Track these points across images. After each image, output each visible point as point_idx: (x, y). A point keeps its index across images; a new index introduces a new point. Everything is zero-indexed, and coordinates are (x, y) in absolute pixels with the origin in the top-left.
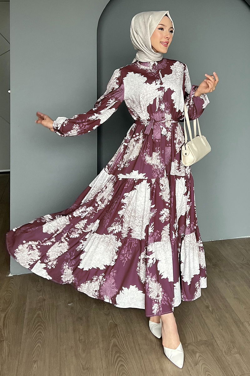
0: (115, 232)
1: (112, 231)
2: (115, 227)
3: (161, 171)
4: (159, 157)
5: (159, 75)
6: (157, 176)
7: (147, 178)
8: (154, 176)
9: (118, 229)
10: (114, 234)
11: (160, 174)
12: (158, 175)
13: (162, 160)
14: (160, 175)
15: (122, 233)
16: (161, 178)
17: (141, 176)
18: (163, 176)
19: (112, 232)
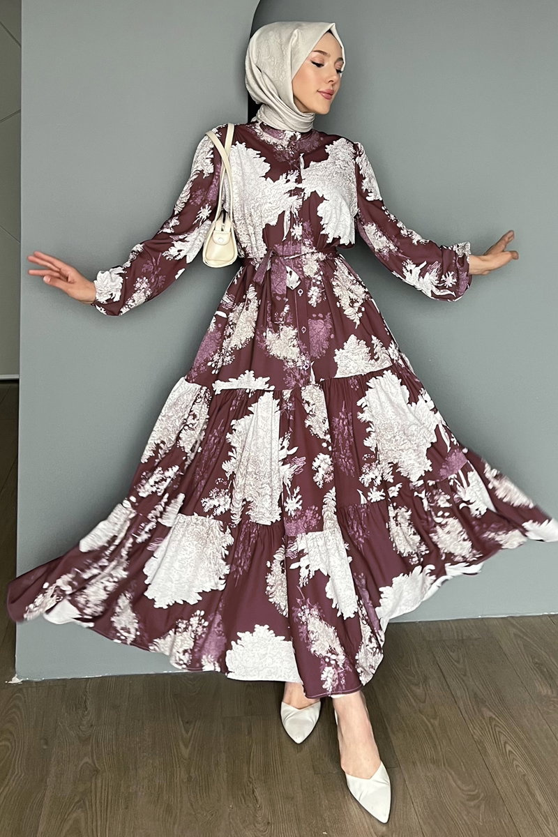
0: (218, 512)
1: (212, 510)
2: (218, 501)
3: (302, 372)
4: (295, 342)
5: (299, 162)
6: (294, 383)
7: (272, 388)
8: (289, 383)
9: (224, 505)
10: (216, 518)
11: (302, 378)
12: (298, 381)
13: (304, 347)
14: (302, 381)
15: (232, 514)
16: (303, 388)
17: (261, 383)
18: (308, 383)
19: (211, 512)
